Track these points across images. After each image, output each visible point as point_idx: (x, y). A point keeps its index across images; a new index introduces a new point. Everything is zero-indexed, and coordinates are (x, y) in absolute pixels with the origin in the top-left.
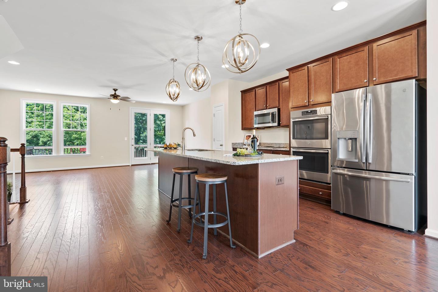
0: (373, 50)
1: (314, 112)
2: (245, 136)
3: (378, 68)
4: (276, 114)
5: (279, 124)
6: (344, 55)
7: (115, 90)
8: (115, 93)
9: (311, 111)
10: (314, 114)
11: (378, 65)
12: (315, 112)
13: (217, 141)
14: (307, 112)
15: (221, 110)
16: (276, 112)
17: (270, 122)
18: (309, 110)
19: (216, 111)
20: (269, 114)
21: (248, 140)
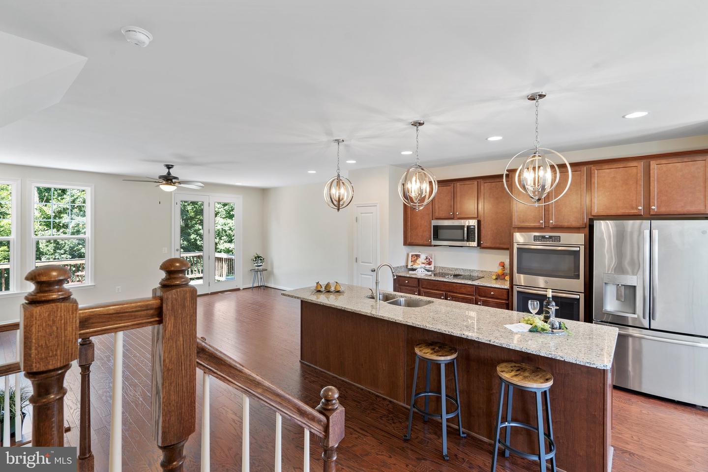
0: (650, 169)
1: (555, 238)
2: (408, 255)
3: (657, 194)
4: (475, 229)
5: (479, 244)
6: (606, 167)
7: (169, 167)
8: (169, 173)
9: (551, 237)
10: (555, 242)
11: (657, 190)
12: (558, 239)
13: (362, 262)
14: (543, 237)
15: (372, 213)
16: (475, 226)
17: (463, 240)
18: (547, 235)
19: (361, 213)
20: (462, 227)
21: (414, 261)
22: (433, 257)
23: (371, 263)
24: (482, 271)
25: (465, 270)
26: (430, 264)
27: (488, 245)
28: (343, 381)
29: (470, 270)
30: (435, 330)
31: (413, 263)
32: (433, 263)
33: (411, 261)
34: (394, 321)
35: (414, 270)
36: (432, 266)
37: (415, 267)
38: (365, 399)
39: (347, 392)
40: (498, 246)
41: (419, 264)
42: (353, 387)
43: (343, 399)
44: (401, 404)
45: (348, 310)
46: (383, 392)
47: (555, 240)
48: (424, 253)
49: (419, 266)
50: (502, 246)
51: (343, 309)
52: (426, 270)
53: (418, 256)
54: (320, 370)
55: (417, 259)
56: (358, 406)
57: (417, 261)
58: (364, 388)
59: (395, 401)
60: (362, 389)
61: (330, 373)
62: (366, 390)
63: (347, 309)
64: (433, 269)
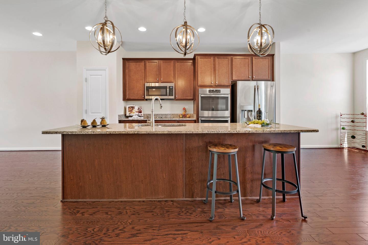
0: (253, 61)
2: (125, 107)
5: (175, 98)
13: (92, 113)
14: (213, 91)
15: (102, 75)
16: (173, 87)
17: (166, 95)
18: (214, 89)
19: (90, 75)
20: (165, 88)
21: (131, 111)
22: (142, 108)
23: (100, 113)
24: (173, 114)
25: (163, 114)
26: (140, 112)
27: (180, 98)
28: (122, 202)
29: (165, 114)
30: (226, 132)
31: (130, 112)
32: (142, 112)
33: (129, 111)
34: (191, 133)
35: (131, 116)
36: (142, 113)
37: (131, 114)
38: (154, 207)
39: (134, 208)
40: (185, 98)
41: (134, 113)
42: (134, 202)
43: (137, 215)
44: (181, 199)
45: (143, 133)
46: (163, 197)
47: (218, 92)
48: (137, 105)
49: (135, 114)
50: (187, 98)
51: (136, 133)
52: (139, 116)
53: (133, 108)
54: (92, 201)
55: (133, 109)
56: (155, 215)
57: (133, 111)
58: (144, 200)
59: (175, 199)
60: (143, 201)
61: (105, 200)
62: (147, 201)
63: (141, 132)
64: (143, 115)
